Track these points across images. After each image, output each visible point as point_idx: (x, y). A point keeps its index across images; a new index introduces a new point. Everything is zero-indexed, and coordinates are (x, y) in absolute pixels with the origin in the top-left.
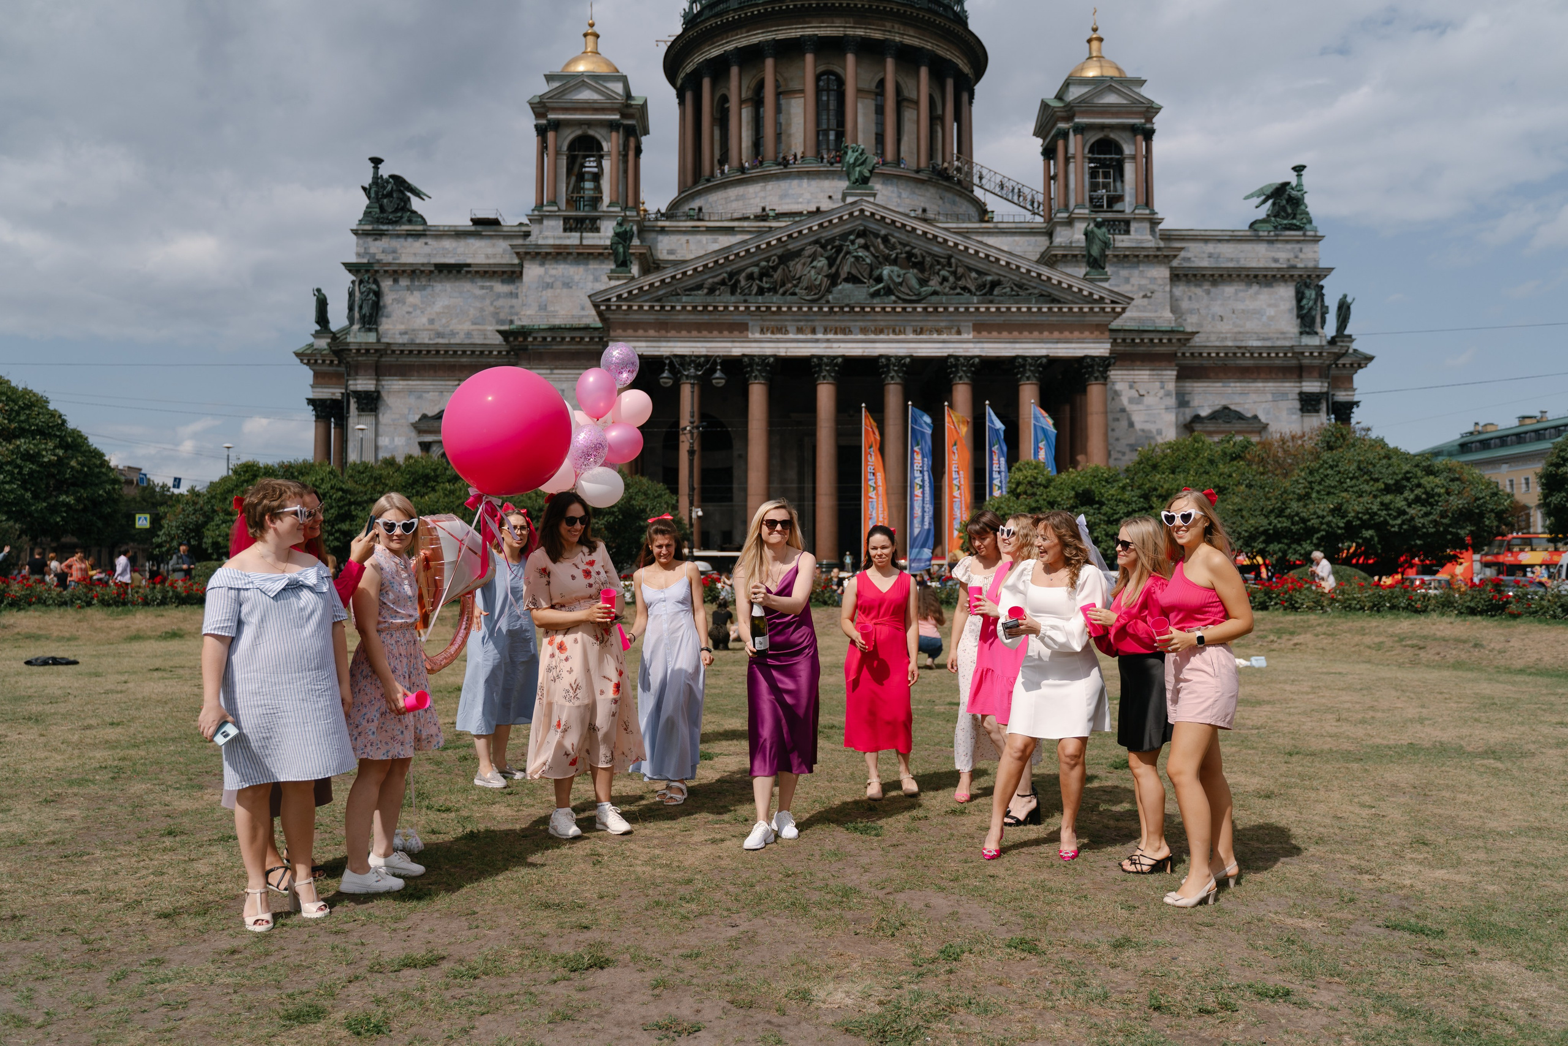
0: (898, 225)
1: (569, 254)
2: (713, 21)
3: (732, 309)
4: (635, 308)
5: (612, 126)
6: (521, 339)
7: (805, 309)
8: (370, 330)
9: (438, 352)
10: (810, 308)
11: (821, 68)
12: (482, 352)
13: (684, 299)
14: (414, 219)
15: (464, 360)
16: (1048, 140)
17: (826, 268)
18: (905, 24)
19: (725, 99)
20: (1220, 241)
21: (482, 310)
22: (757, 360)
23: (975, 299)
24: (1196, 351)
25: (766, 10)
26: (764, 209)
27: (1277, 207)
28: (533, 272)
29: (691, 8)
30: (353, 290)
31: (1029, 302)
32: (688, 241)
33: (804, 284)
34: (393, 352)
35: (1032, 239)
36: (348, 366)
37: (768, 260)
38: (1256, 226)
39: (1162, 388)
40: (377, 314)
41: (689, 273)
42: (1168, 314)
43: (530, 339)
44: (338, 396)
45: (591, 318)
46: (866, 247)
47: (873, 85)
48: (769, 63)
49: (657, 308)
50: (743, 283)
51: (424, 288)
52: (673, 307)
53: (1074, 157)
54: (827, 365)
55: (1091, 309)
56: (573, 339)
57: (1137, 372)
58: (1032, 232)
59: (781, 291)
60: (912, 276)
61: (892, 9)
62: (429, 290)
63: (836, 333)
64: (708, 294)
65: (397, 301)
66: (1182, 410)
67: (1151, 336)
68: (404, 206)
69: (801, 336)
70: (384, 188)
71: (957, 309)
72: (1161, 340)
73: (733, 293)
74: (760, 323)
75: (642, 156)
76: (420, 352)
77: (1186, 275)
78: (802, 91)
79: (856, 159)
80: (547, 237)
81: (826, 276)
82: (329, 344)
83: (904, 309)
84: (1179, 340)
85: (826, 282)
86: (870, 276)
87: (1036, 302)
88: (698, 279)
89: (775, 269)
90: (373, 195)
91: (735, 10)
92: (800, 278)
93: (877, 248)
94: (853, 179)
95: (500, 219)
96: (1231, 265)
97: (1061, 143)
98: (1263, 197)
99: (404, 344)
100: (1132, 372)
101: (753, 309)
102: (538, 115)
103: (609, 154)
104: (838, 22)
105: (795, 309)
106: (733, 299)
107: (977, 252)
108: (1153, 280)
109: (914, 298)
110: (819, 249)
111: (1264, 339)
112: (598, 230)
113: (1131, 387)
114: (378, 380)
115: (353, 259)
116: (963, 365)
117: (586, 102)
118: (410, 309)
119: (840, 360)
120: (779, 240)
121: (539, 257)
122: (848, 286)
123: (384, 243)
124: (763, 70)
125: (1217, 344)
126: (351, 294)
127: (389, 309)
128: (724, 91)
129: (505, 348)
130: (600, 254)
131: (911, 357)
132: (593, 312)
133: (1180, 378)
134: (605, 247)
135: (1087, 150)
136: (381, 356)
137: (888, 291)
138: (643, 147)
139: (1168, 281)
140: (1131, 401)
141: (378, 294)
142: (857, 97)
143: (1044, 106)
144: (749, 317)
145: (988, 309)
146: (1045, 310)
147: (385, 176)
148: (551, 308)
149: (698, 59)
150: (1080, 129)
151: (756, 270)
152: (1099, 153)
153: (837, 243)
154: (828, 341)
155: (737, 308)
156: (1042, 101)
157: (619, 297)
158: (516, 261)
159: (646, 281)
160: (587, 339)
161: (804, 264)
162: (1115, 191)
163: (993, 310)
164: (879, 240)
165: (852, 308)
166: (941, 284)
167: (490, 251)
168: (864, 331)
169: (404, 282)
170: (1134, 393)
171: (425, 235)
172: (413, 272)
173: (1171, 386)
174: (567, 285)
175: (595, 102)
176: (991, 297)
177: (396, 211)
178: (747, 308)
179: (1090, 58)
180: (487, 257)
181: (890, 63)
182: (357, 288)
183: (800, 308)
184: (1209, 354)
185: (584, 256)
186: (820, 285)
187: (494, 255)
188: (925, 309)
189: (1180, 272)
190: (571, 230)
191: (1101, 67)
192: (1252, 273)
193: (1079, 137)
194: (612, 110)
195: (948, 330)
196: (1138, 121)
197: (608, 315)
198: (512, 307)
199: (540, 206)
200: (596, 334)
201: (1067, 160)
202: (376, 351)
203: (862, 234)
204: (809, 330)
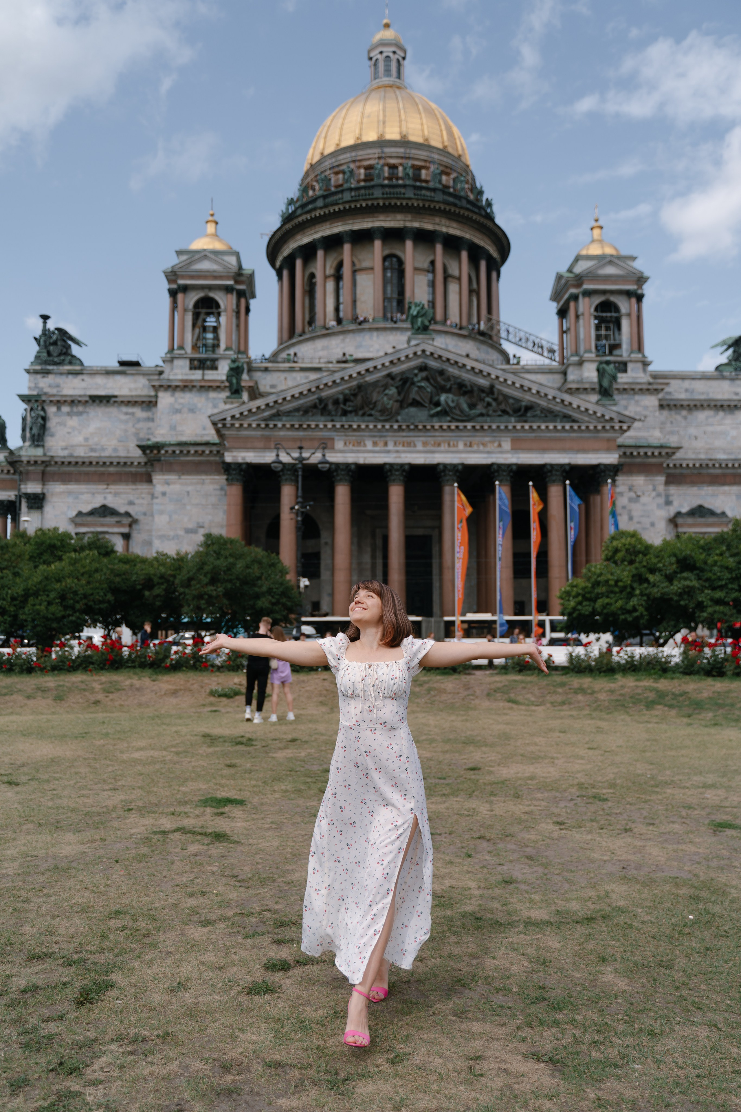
0: (452, 362)
1: (194, 387)
2: (304, 217)
3: (321, 426)
4: (245, 425)
5: (228, 289)
6: (155, 452)
7: (379, 426)
8: (38, 446)
9: (91, 463)
10: (383, 426)
11: (387, 252)
12: (125, 463)
13: (284, 418)
14: (74, 361)
15: (112, 469)
16: (562, 303)
17: (396, 395)
18: (450, 219)
19: (312, 276)
20: (694, 379)
21: (126, 431)
22: (341, 467)
23: (513, 419)
24: (678, 463)
25: (345, 208)
26: (344, 355)
27: (736, 354)
28: (165, 399)
29: (287, 209)
30: (26, 416)
31: (555, 421)
32: (286, 379)
33: (379, 407)
34: (56, 463)
35: (550, 377)
36: (21, 473)
37: (350, 389)
38: (720, 368)
39: (654, 490)
40: (44, 433)
41: (289, 398)
42: (657, 433)
43: (163, 452)
44: (13, 498)
45: (211, 435)
46: (427, 379)
47: (426, 265)
48: (347, 247)
49: (263, 426)
50: (330, 407)
51: (80, 414)
52: (275, 425)
53: (583, 314)
54: (397, 470)
55: (604, 427)
56: (196, 452)
57: (634, 478)
58: (550, 371)
59: (360, 413)
60: (463, 402)
61: (440, 208)
62: (85, 416)
63: (403, 446)
64: (303, 415)
65: (59, 424)
66: (667, 508)
67: (646, 450)
68: (66, 351)
69: (377, 449)
70: (51, 337)
71: (498, 427)
72: (653, 453)
73: (322, 414)
74: (344, 438)
75: (251, 314)
76: (77, 463)
77: (668, 405)
78: (372, 269)
79: (418, 313)
80: (176, 374)
81: (397, 401)
82: (5, 457)
83: (457, 427)
84: (667, 453)
85: (396, 405)
86: (431, 402)
87: (561, 422)
88: (295, 404)
89: (355, 395)
90: (42, 343)
91: (321, 208)
92: (375, 403)
93: (435, 380)
94: (416, 327)
95: (141, 362)
96: (702, 397)
97: (572, 304)
98: (725, 347)
99: (64, 457)
100: (630, 478)
101: (338, 425)
102: (170, 281)
103: (225, 310)
104: (399, 217)
105: (371, 426)
106: (323, 418)
107: (514, 383)
108: (646, 408)
109: (465, 418)
110: (391, 382)
111: (729, 453)
112: (216, 368)
113: (630, 489)
114: (44, 485)
115: (26, 392)
116: (504, 471)
117: (208, 271)
118: (70, 430)
119: (407, 467)
120: (359, 373)
121: (170, 389)
122: (413, 410)
123: (50, 379)
124: (342, 253)
125: (693, 456)
126: (24, 419)
127: (53, 430)
128: (313, 270)
129: (143, 460)
130: (218, 387)
131: (463, 465)
132: (213, 432)
133: (667, 483)
134: (222, 382)
135: (592, 310)
136: (47, 466)
137: (444, 413)
138: (252, 307)
139: (657, 408)
140: (631, 500)
141: (44, 419)
142: (414, 274)
143: (559, 277)
144: (335, 434)
145: (523, 427)
146: (567, 427)
147: (52, 329)
148: (179, 428)
149: (292, 245)
150: (588, 294)
151: (341, 397)
152: (602, 311)
153: (404, 376)
154: (397, 451)
155: (325, 426)
156: (557, 274)
157: (233, 417)
158: (153, 393)
159: (254, 405)
160: (207, 452)
161: (378, 392)
162: (615, 340)
163: (527, 427)
164: (437, 374)
165: (416, 426)
166: (486, 407)
167: (132, 386)
168: (425, 444)
169: (65, 409)
170: (632, 495)
171: (82, 374)
172: (73, 402)
173: (661, 488)
174: (192, 411)
175: (215, 271)
176: (524, 418)
177: (60, 354)
178: (334, 426)
179: (593, 241)
180: (130, 390)
181: (439, 248)
182: (28, 415)
183: (375, 426)
184: (688, 465)
185: (206, 388)
186: (391, 408)
187: (136, 389)
188: (474, 427)
189: (664, 403)
190: (195, 368)
191: (603, 247)
192: (719, 404)
193: (587, 300)
194: (228, 278)
195: (493, 442)
196: (631, 287)
197: (225, 432)
198: (149, 429)
199: (171, 350)
200: (215, 449)
201: (577, 317)
202: (43, 462)
203: (423, 368)
204: (381, 444)
